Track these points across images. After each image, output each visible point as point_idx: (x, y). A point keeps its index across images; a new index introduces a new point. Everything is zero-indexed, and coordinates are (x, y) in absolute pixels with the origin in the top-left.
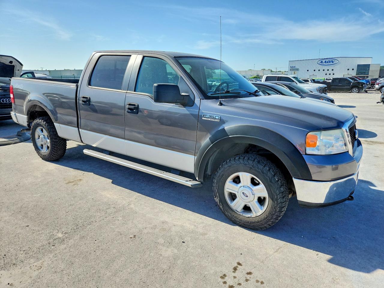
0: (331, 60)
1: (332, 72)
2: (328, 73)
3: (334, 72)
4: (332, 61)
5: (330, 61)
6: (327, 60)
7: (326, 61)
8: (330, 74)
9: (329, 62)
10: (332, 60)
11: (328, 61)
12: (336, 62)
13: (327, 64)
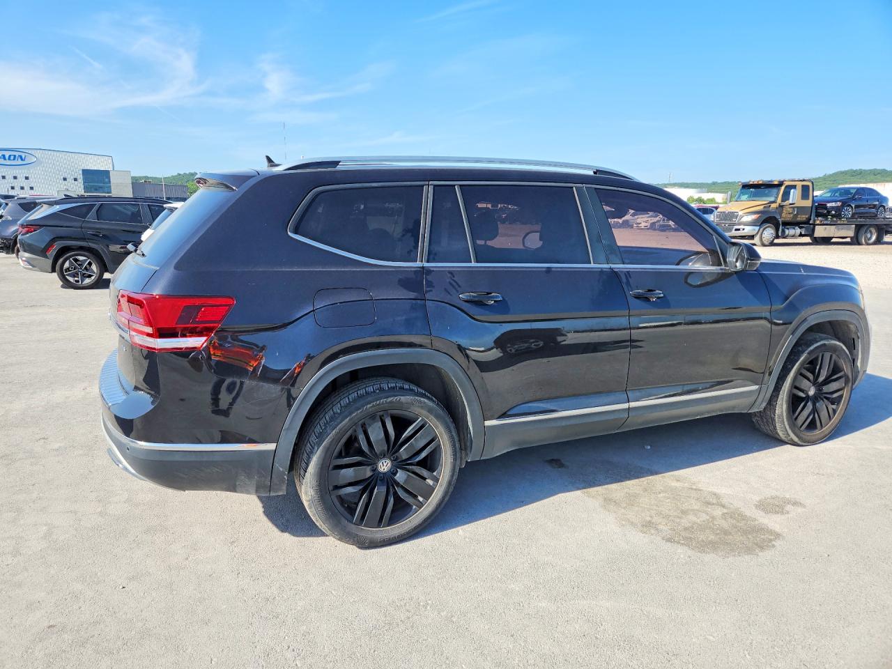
0: (17, 154)
1: (26, 184)
2: (17, 184)
3: (32, 182)
4: (21, 157)
5: (15, 156)
6: (7, 154)
7: (4, 156)
8: (22, 188)
9: (12, 158)
10: (20, 154)
11: (10, 156)
12: (30, 159)
13: (8, 162)
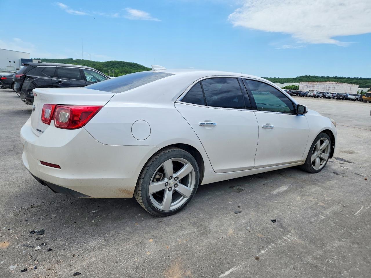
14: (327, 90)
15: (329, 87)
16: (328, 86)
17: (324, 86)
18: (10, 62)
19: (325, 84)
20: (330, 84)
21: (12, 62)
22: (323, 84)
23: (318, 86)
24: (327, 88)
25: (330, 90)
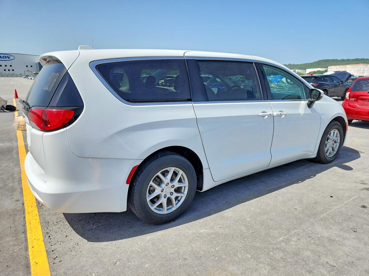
2: (7, 68)
3: (13, 68)
4: (8, 57)
5: (5, 57)
8: (9, 70)
9: (4, 57)
10: (7, 55)
11: (3, 57)
13: (2, 59)
14: (361, 73)
15: (364, 70)
16: (362, 69)
17: (357, 69)
18: (27, 66)
19: (359, 67)
20: (364, 67)
21: (29, 66)
22: (356, 67)
23: (351, 70)
24: (362, 71)
25: (365, 73)
